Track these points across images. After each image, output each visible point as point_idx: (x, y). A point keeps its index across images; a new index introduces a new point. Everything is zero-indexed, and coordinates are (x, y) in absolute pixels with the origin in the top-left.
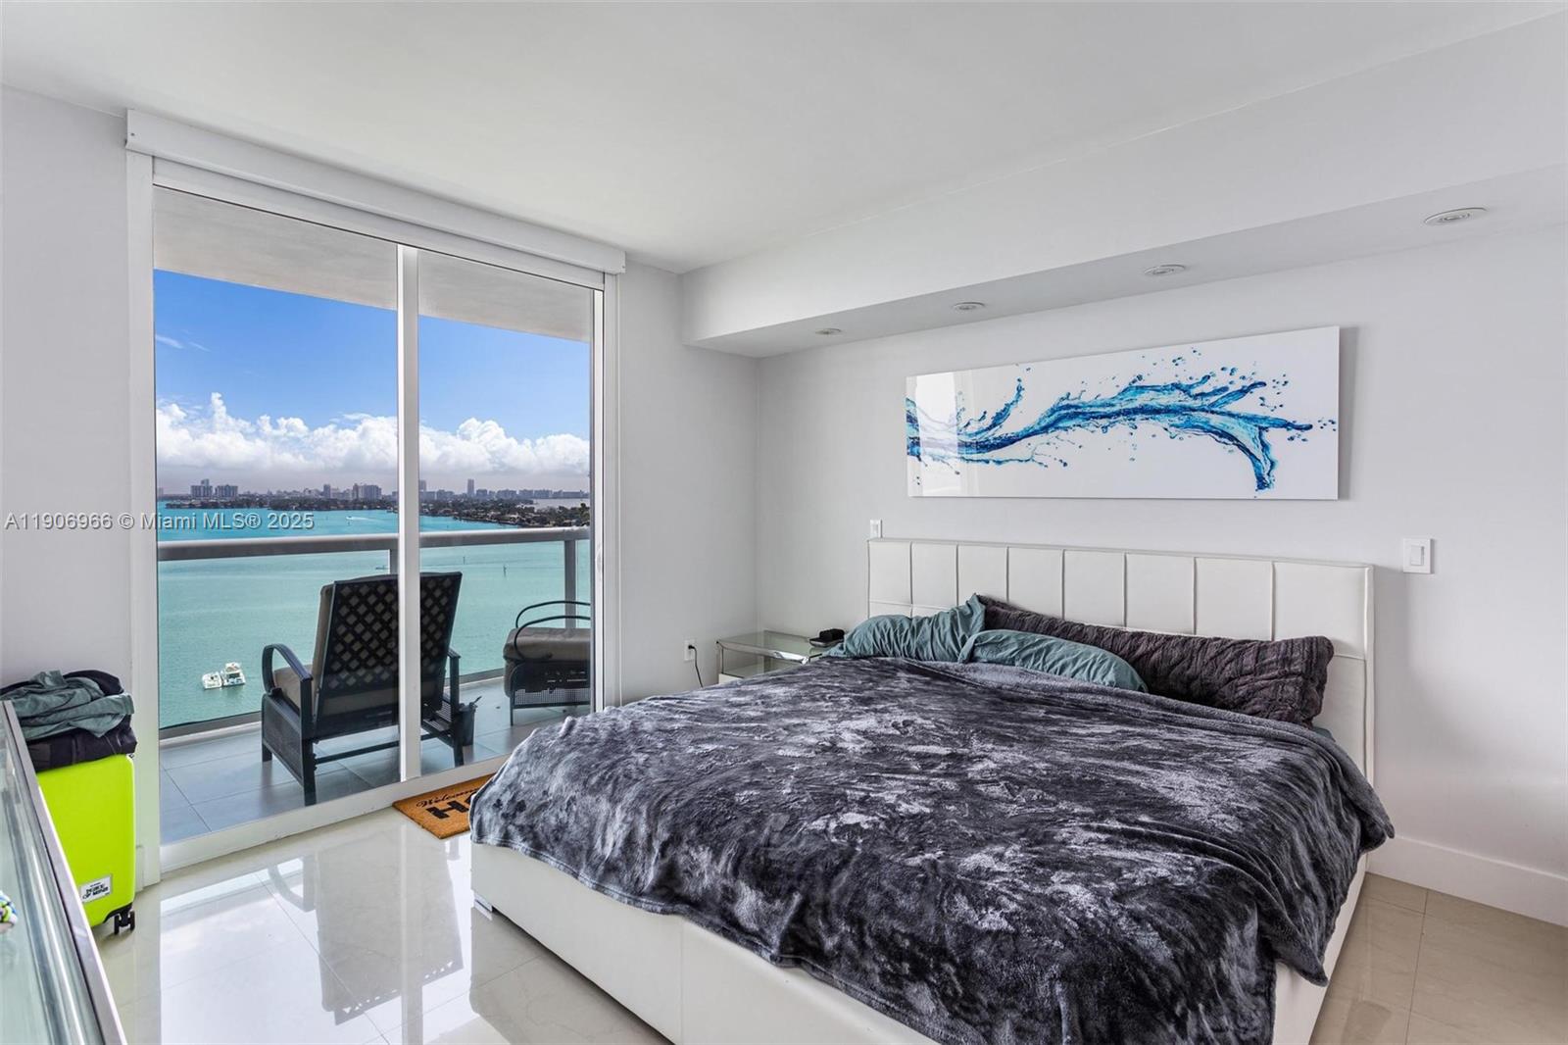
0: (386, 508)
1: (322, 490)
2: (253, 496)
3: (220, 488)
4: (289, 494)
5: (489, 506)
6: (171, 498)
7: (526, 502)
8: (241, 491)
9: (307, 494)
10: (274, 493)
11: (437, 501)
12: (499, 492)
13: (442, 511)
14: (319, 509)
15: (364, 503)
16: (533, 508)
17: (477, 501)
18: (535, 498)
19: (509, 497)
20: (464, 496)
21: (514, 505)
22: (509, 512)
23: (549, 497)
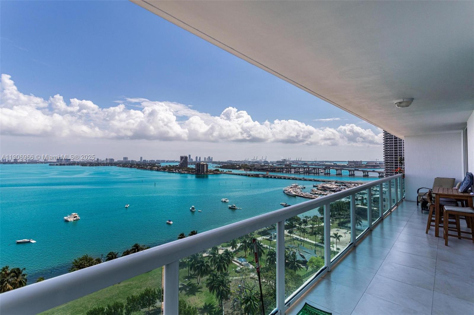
0: (116, 166)
1: (96, 160)
4: (86, 161)
5: (147, 165)
7: (158, 163)
9: (92, 161)
10: (82, 161)
11: (132, 163)
12: (150, 160)
13: (133, 166)
14: (95, 166)
15: (109, 164)
16: (161, 165)
17: (144, 163)
18: (160, 162)
19: (153, 162)
20: (139, 162)
21: (155, 164)
22: (154, 167)
23: (165, 162)
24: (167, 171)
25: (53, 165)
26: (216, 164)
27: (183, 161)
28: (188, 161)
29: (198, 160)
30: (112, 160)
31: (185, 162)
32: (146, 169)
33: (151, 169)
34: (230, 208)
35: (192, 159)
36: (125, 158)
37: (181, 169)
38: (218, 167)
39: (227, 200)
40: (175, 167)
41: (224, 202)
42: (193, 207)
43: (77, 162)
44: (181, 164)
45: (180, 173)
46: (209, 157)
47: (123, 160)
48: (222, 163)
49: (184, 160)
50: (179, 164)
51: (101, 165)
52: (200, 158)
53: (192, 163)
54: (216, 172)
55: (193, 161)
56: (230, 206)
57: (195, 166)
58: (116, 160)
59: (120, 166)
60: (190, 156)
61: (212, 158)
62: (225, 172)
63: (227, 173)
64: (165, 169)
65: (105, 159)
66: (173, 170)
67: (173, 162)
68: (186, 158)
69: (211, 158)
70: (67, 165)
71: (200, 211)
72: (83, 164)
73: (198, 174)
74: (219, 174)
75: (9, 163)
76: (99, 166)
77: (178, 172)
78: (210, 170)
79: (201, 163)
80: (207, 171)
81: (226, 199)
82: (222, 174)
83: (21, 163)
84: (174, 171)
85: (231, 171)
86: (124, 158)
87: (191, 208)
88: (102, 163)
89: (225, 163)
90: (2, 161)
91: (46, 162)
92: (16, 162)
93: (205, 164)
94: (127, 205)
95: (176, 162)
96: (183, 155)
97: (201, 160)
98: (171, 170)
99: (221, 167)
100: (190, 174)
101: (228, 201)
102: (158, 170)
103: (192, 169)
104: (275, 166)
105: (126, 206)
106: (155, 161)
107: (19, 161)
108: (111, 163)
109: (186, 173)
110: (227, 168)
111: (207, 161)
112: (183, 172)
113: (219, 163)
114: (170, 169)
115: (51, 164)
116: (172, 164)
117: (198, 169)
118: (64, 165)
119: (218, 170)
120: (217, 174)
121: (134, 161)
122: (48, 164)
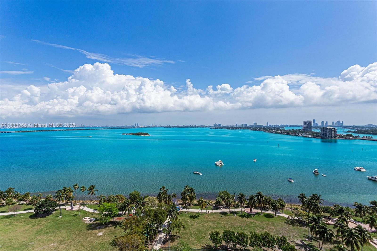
0: (248, 129)
1: (235, 125)
2: (223, 126)
3: (218, 125)
4: (230, 126)
5: (272, 129)
7: (282, 128)
8: (221, 125)
9: (233, 126)
10: (227, 126)
11: (260, 127)
12: (275, 125)
13: (261, 130)
14: (235, 129)
15: (244, 128)
16: (284, 129)
17: (269, 127)
18: (284, 127)
19: (277, 126)
20: (266, 126)
21: (279, 129)
22: (278, 130)
23: (289, 126)
24: (290, 134)
25: (212, 128)
26: (348, 128)
27: (306, 125)
28: (312, 125)
29: (325, 124)
30: (246, 125)
31: (309, 126)
32: (271, 132)
33: (276, 133)
34: (369, 179)
35: (317, 124)
36: (255, 124)
37: (305, 133)
38: (352, 132)
39: (363, 169)
40: (299, 131)
41: (358, 170)
42: (316, 171)
43: (225, 126)
44: (304, 128)
45: (302, 136)
46: (339, 122)
47: (253, 125)
48: (357, 127)
50: (302, 129)
51: (238, 128)
52: (327, 122)
53: (317, 128)
54: (348, 137)
55: (319, 125)
56: (371, 177)
57: (320, 130)
58: (248, 125)
60: (314, 121)
61: (343, 122)
62: (362, 138)
63: (365, 138)
64: (288, 132)
65: (241, 125)
66: (296, 134)
67: (297, 126)
68: (310, 122)
69: (341, 122)
70: (219, 128)
71: (324, 175)
72: (228, 128)
73: (324, 138)
74: (352, 139)
75: (192, 127)
76: (237, 129)
77: (301, 135)
78: (339, 135)
79: (327, 128)
80: (335, 136)
81: (361, 167)
82: (356, 139)
83: (198, 127)
84: (297, 135)
85: (371, 137)
86: (254, 124)
87: (314, 171)
88: (239, 127)
89: (363, 127)
91: (208, 126)
92: (195, 127)
93: (332, 129)
94: (255, 159)
95: (300, 126)
96: (307, 120)
97: (328, 125)
98: (294, 134)
99: (355, 132)
100: (314, 138)
101: (364, 170)
102: (281, 133)
103: (317, 133)
105: (254, 160)
106: (279, 125)
107: (196, 126)
108: (245, 127)
109: (309, 137)
110: (365, 134)
111: (336, 125)
112: (306, 136)
113: (353, 127)
114: (293, 133)
115: (211, 128)
116: (295, 129)
117: (323, 133)
118: (217, 128)
119: (351, 136)
120: (349, 139)
121: (261, 126)
122: (209, 128)
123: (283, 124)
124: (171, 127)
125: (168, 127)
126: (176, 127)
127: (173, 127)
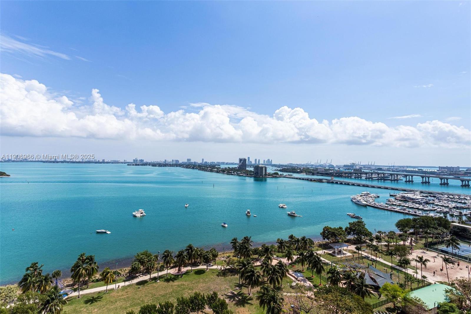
0: (180, 167)
1: (164, 161)
2: (147, 162)
3: (140, 160)
4: (156, 162)
5: (208, 166)
6: (129, 163)
7: (218, 165)
8: (144, 161)
9: (160, 162)
10: (152, 162)
11: (194, 164)
12: (210, 162)
13: (195, 168)
14: (163, 166)
16: (220, 167)
17: (205, 165)
18: (220, 164)
19: (213, 164)
20: (201, 163)
21: (215, 166)
22: (214, 169)
23: (225, 164)
24: (226, 173)
25: (130, 165)
26: (276, 167)
27: (241, 163)
28: (247, 163)
29: (257, 162)
30: (177, 161)
31: (244, 164)
32: (206, 171)
33: (211, 171)
34: (289, 215)
35: (251, 162)
36: (189, 160)
37: (240, 171)
38: (278, 170)
39: (285, 205)
40: (234, 170)
41: (282, 207)
42: (248, 212)
43: (149, 163)
44: (240, 166)
45: (238, 175)
46: (269, 160)
47: (186, 161)
48: (282, 166)
49: (243, 162)
50: (238, 167)
51: (168, 165)
52: (259, 160)
53: (251, 166)
54: (275, 176)
55: (252, 163)
56: (290, 213)
57: (253, 168)
58: (180, 162)
59: (184, 167)
60: (249, 158)
61: (271, 160)
62: (285, 176)
63: (287, 177)
64: (224, 171)
65: (171, 161)
66: (231, 172)
67: (232, 164)
68: (245, 160)
69: (270, 161)
70: (141, 165)
71: (255, 216)
72: (154, 165)
73: (257, 176)
74: (278, 177)
75: (99, 162)
76: (166, 166)
77: (236, 174)
78: (269, 174)
79: (259, 166)
80: (266, 174)
81: (283, 204)
82: (281, 177)
83: (107, 163)
84: (233, 174)
85: (292, 175)
86: (187, 159)
87: (246, 212)
88: (169, 164)
89: (286, 166)
90: (94, 161)
91: (125, 162)
92: (103, 162)
93: (264, 167)
94: (187, 205)
95: (235, 164)
96: (242, 157)
97: (260, 163)
98: (230, 173)
99: (280, 171)
100: (248, 176)
101: (286, 207)
102: (217, 172)
103: (251, 171)
104: (342, 170)
105: (185, 206)
106: (216, 163)
107: (106, 161)
108: (177, 165)
109: (244, 175)
110: (287, 172)
111: (267, 164)
112: (241, 175)
113: (279, 166)
114: (229, 171)
115: (129, 164)
116: (231, 166)
117: (256, 171)
118: (138, 165)
119: (277, 174)
120: (276, 177)
121: (196, 162)
122: (126, 164)
123: (219, 162)
124: (57, 162)
125: (51, 162)
126: (68, 162)
127: (62, 162)
